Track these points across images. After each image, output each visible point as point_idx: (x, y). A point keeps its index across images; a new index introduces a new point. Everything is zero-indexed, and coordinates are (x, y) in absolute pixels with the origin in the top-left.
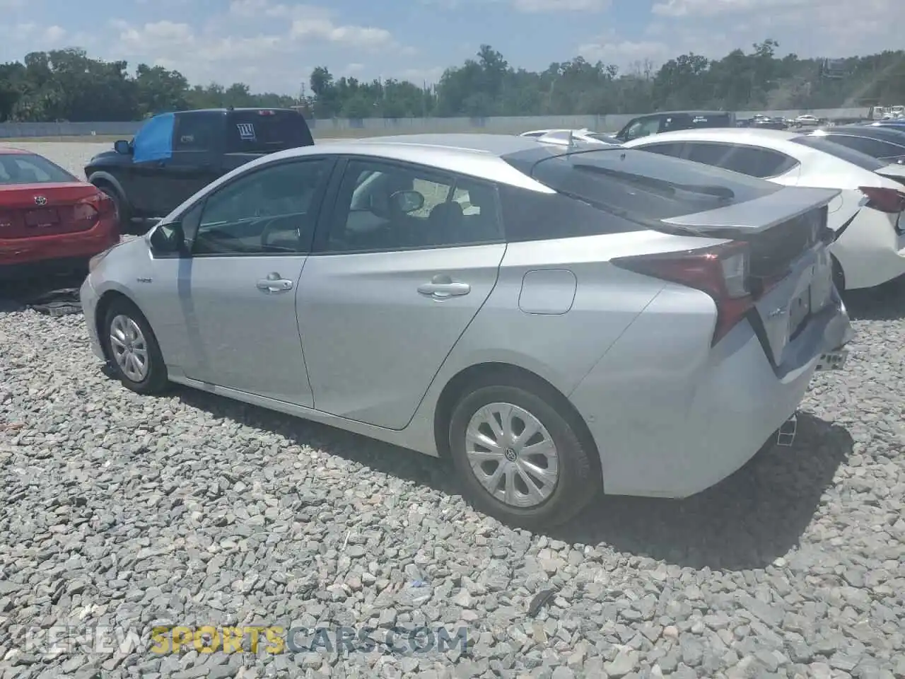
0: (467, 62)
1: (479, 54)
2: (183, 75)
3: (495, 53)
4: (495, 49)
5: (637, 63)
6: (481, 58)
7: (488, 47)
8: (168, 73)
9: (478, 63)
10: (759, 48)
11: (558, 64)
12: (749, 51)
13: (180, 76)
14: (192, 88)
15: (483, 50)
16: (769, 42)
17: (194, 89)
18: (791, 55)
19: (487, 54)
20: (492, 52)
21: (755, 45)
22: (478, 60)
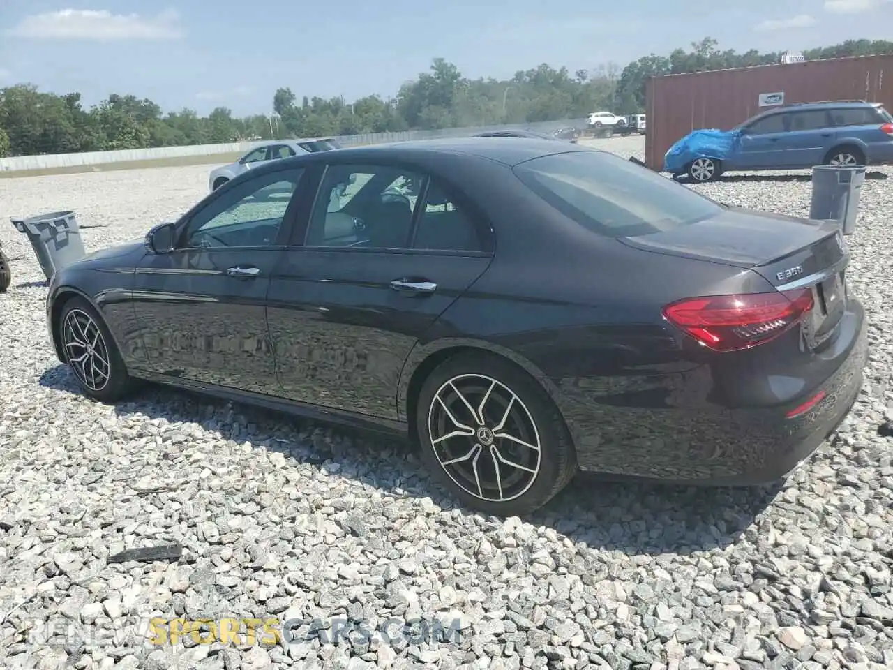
0: (421, 76)
1: (432, 67)
2: (155, 103)
3: (449, 65)
4: (448, 61)
5: (602, 67)
6: (434, 71)
7: (442, 59)
8: (139, 102)
9: (432, 75)
10: (698, 47)
11: (522, 72)
12: (688, 50)
13: (152, 103)
14: (165, 115)
15: (436, 63)
16: (707, 40)
17: (168, 116)
18: (752, 51)
19: (440, 66)
20: (446, 64)
21: (694, 44)
22: (432, 73)
